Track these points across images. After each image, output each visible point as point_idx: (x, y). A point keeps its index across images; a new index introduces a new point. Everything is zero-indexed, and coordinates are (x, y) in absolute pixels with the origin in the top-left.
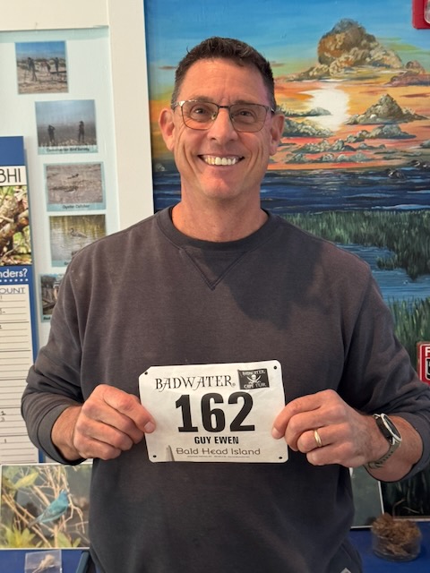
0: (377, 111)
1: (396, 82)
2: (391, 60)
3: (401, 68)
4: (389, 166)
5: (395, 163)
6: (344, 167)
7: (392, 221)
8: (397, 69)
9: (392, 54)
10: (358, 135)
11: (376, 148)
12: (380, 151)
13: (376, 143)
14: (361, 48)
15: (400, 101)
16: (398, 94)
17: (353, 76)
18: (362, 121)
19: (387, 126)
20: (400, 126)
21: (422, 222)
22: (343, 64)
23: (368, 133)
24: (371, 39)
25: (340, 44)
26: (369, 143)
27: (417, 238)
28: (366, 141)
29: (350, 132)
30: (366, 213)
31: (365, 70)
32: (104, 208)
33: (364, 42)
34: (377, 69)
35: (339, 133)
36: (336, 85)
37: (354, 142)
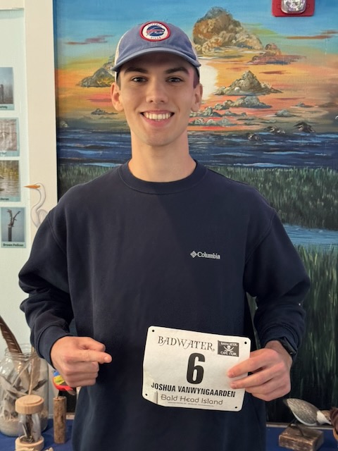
0: (240, 85)
1: (257, 61)
2: (253, 42)
3: (260, 49)
4: (250, 131)
5: (255, 128)
6: (212, 130)
7: (250, 176)
8: (258, 50)
9: (254, 37)
10: (224, 104)
11: (239, 115)
12: (242, 118)
13: (239, 111)
14: (228, 32)
15: (260, 77)
16: (258, 71)
17: (222, 55)
18: (228, 93)
19: (248, 98)
20: (259, 97)
21: (275, 178)
22: (213, 45)
23: (232, 102)
24: (237, 24)
25: (211, 28)
26: (233, 110)
27: (271, 191)
28: (231, 109)
29: (218, 101)
30: (229, 169)
31: (232, 50)
32: (18, 155)
33: (231, 26)
34: (241, 49)
35: (209, 101)
36: (207, 62)
37: (221, 110)
